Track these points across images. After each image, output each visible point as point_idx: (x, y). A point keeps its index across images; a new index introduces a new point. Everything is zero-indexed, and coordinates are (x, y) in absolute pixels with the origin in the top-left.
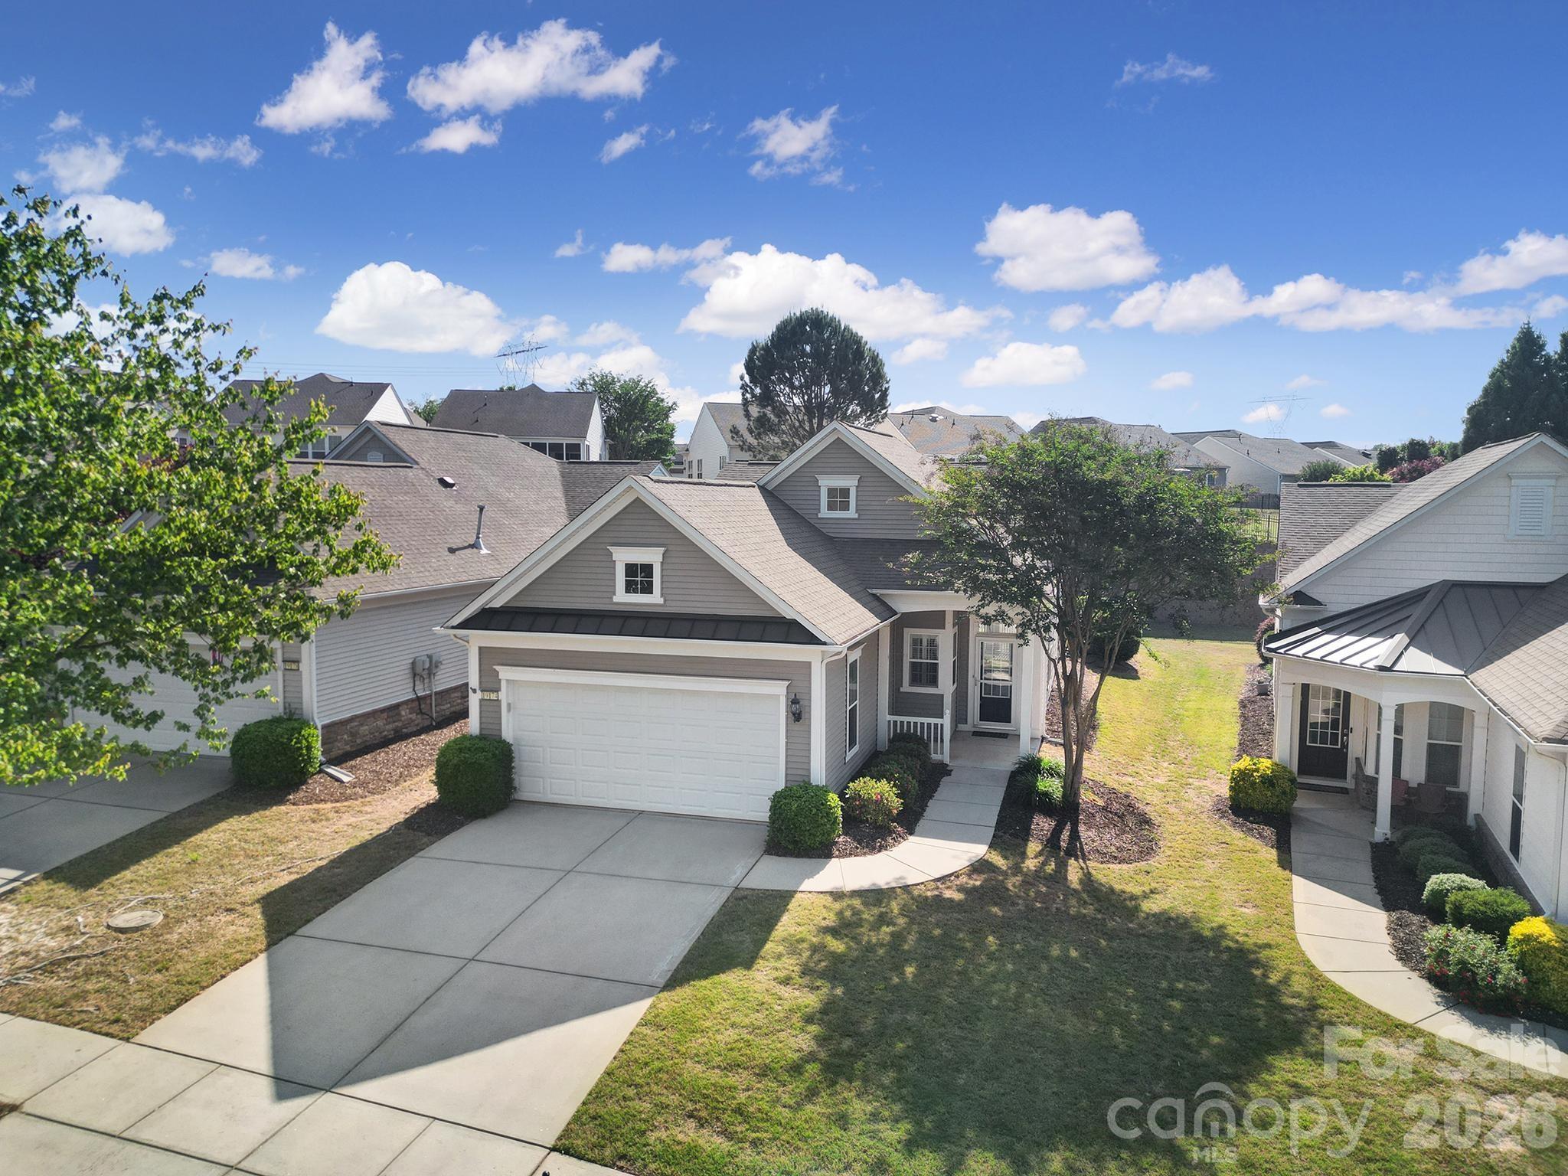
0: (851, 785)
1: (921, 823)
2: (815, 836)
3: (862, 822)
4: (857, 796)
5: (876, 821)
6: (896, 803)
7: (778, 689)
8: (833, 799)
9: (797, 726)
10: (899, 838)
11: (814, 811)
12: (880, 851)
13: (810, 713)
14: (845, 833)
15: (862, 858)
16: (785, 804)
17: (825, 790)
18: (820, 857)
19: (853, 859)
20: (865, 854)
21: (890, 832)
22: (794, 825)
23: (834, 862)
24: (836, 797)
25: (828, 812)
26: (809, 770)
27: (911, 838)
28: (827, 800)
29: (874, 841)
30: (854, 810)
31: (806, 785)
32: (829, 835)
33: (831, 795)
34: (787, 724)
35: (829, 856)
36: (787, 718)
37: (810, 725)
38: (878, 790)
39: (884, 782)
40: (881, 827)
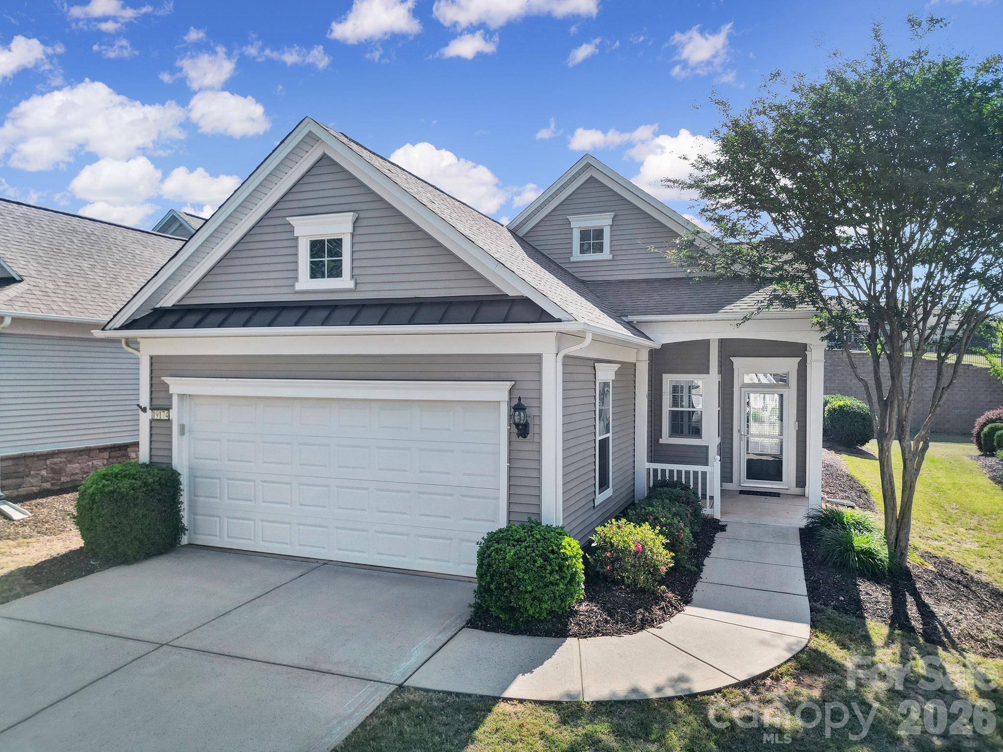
0: (599, 529)
1: (699, 586)
2: (541, 601)
3: (616, 583)
4: (606, 545)
5: (635, 582)
6: (664, 558)
7: (499, 392)
8: (572, 546)
9: (523, 445)
10: (669, 611)
11: (540, 561)
12: (642, 628)
13: (540, 425)
14: (590, 598)
15: (614, 639)
16: (497, 551)
17: (560, 533)
18: (548, 634)
19: (599, 640)
20: (618, 633)
21: (657, 598)
22: (509, 582)
23: (571, 642)
24: (575, 544)
25: (562, 564)
26: (539, 506)
27: (688, 609)
28: (559, 546)
29: (633, 612)
30: (603, 563)
31: (533, 524)
32: (562, 600)
33: (567, 539)
34: (510, 443)
35: (563, 633)
36: (510, 433)
37: (540, 443)
38: (639, 537)
39: (646, 526)
40: (643, 591)
